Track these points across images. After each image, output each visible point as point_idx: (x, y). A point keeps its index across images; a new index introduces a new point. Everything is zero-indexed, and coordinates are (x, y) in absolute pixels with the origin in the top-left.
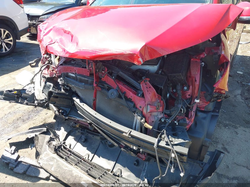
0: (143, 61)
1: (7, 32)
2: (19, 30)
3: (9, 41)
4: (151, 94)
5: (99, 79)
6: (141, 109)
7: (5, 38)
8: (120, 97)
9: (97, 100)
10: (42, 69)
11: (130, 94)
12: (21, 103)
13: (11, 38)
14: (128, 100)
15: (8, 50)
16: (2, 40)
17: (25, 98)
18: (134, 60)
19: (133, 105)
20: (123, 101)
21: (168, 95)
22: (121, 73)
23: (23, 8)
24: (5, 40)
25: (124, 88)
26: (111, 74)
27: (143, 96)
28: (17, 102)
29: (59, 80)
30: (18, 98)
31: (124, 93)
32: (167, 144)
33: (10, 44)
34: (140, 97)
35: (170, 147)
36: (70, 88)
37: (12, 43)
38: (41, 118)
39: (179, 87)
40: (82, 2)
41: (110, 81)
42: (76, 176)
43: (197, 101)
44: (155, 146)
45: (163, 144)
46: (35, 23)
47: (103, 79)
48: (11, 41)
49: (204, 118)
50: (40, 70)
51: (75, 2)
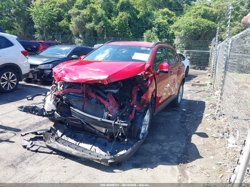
0: (108, 83)
1: (13, 75)
2: (23, 74)
3: (13, 81)
4: (112, 101)
5: (87, 94)
6: (107, 108)
7: (11, 79)
8: (97, 103)
9: (85, 107)
10: (52, 92)
11: (102, 101)
12: (34, 114)
13: (16, 80)
14: (101, 104)
15: (12, 88)
16: (9, 80)
17: (37, 111)
18: (104, 83)
19: (103, 106)
20: (99, 105)
21: (122, 104)
22: (98, 91)
23: (28, 58)
24: (11, 80)
25: (100, 98)
26: (93, 91)
27: (108, 101)
28: (32, 113)
29: (63, 97)
30: (32, 110)
31: (100, 100)
32: (119, 123)
33: (14, 84)
34: (107, 102)
35: (120, 124)
36: (69, 102)
37: (15, 83)
38: (43, 128)
39: (127, 100)
40: (72, 57)
41: (93, 95)
42: (69, 151)
43: (135, 106)
44: (113, 124)
45: (116, 123)
46: (34, 70)
47: (89, 94)
48: (15, 81)
49: (139, 115)
50: (51, 93)
51: (67, 56)
